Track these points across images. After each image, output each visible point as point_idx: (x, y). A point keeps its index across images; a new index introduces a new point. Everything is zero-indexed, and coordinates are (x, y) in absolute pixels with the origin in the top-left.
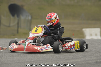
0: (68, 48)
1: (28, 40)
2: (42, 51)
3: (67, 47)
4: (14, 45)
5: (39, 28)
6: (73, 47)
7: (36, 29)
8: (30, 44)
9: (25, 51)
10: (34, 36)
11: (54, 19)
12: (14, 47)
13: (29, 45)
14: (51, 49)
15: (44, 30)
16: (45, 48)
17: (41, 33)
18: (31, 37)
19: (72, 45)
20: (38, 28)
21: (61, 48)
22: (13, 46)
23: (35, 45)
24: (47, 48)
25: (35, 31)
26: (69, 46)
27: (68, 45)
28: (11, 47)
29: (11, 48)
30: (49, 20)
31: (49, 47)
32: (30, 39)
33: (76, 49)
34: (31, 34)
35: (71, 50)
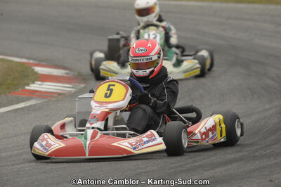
0: (200, 138)
1: (91, 124)
2: (136, 152)
3: (199, 134)
4: (49, 140)
5: (114, 85)
6: (213, 133)
7: (107, 90)
9: (87, 157)
10: (105, 109)
12: (51, 145)
13: (96, 138)
14: (161, 143)
15: (130, 91)
16: (145, 143)
17: (124, 99)
18: (99, 112)
19: (210, 130)
20: (111, 87)
21: (185, 139)
22: (47, 141)
23: (113, 135)
24: (150, 144)
25: (106, 96)
26: (204, 133)
28: (42, 146)
29: (41, 149)
30: (143, 60)
31: (154, 140)
32: (98, 121)
33: (219, 138)
34: (93, 104)
35: (207, 142)
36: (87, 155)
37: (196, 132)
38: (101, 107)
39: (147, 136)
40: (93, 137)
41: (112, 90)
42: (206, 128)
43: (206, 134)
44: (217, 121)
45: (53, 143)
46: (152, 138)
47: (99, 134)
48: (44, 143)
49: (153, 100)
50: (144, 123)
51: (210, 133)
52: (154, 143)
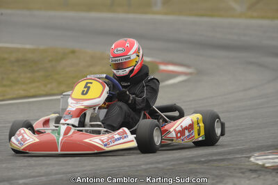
0: (175, 136)
1: (66, 120)
2: (107, 149)
3: (174, 133)
4: (25, 135)
5: (91, 83)
6: (189, 132)
7: (85, 88)
8: (73, 129)
9: (59, 152)
10: (80, 106)
11: (134, 57)
12: (26, 140)
13: (69, 134)
14: (133, 141)
15: (107, 88)
16: (116, 140)
17: (100, 97)
18: (74, 109)
19: (186, 128)
20: (89, 85)
21: (158, 137)
22: (23, 136)
23: (87, 131)
25: (83, 93)
26: (180, 131)
27: (174, 128)
28: (18, 140)
29: (17, 143)
30: (121, 60)
31: (125, 137)
32: (72, 117)
33: (196, 136)
34: (70, 100)
35: (183, 140)
36: (59, 150)
37: (171, 130)
38: (77, 103)
40: (66, 132)
41: (89, 87)
42: (181, 126)
43: (182, 132)
44: (195, 120)
45: (28, 138)
47: (72, 131)
48: (20, 138)
51: (186, 131)
52: (125, 140)
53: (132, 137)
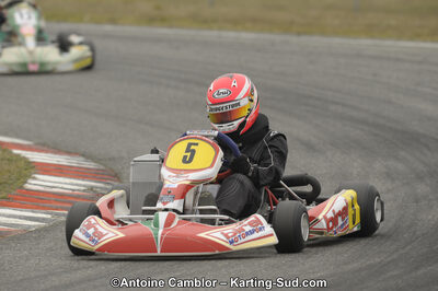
0: (325, 226)
1: (164, 204)
2: (234, 248)
3: (323, 221)
5: (196, 144)
6: (343, 219)
7: (187, 151)
8: (177, 218)
9: (159, 253)
10: (184, 180)
12: (102, 235)
13: (173, 226)
14: (272, 235)
15: (221, 153)
16: (247, 234)
17: (212, 166)
18: (176, 186)
20: (192, 147)
21: (305, 227)
22: (96, 229)
24: (256, 235)
25: (185, 160)
26: (332, 219)
28: (88, 235)
30: (226, 108)
32: (174, 198)
33: (351, 226)
34: (164, 171)
35: (335, 233)
36: (159, 250)
37: (320, 217)
38: (177, 177)
39: (250, 224)
40: (168, 223)
41: (193, 152)
42: (333, 211)
43: (334, 220)
44: (349, 199)
45: (105, 232)
46: (257, 227)
47: (177, 220)
48: (91, 231)
49: (253, 166)
50: (241, 203)
51: (340, 218)
52: (260, 233)
53: (268, 229)
